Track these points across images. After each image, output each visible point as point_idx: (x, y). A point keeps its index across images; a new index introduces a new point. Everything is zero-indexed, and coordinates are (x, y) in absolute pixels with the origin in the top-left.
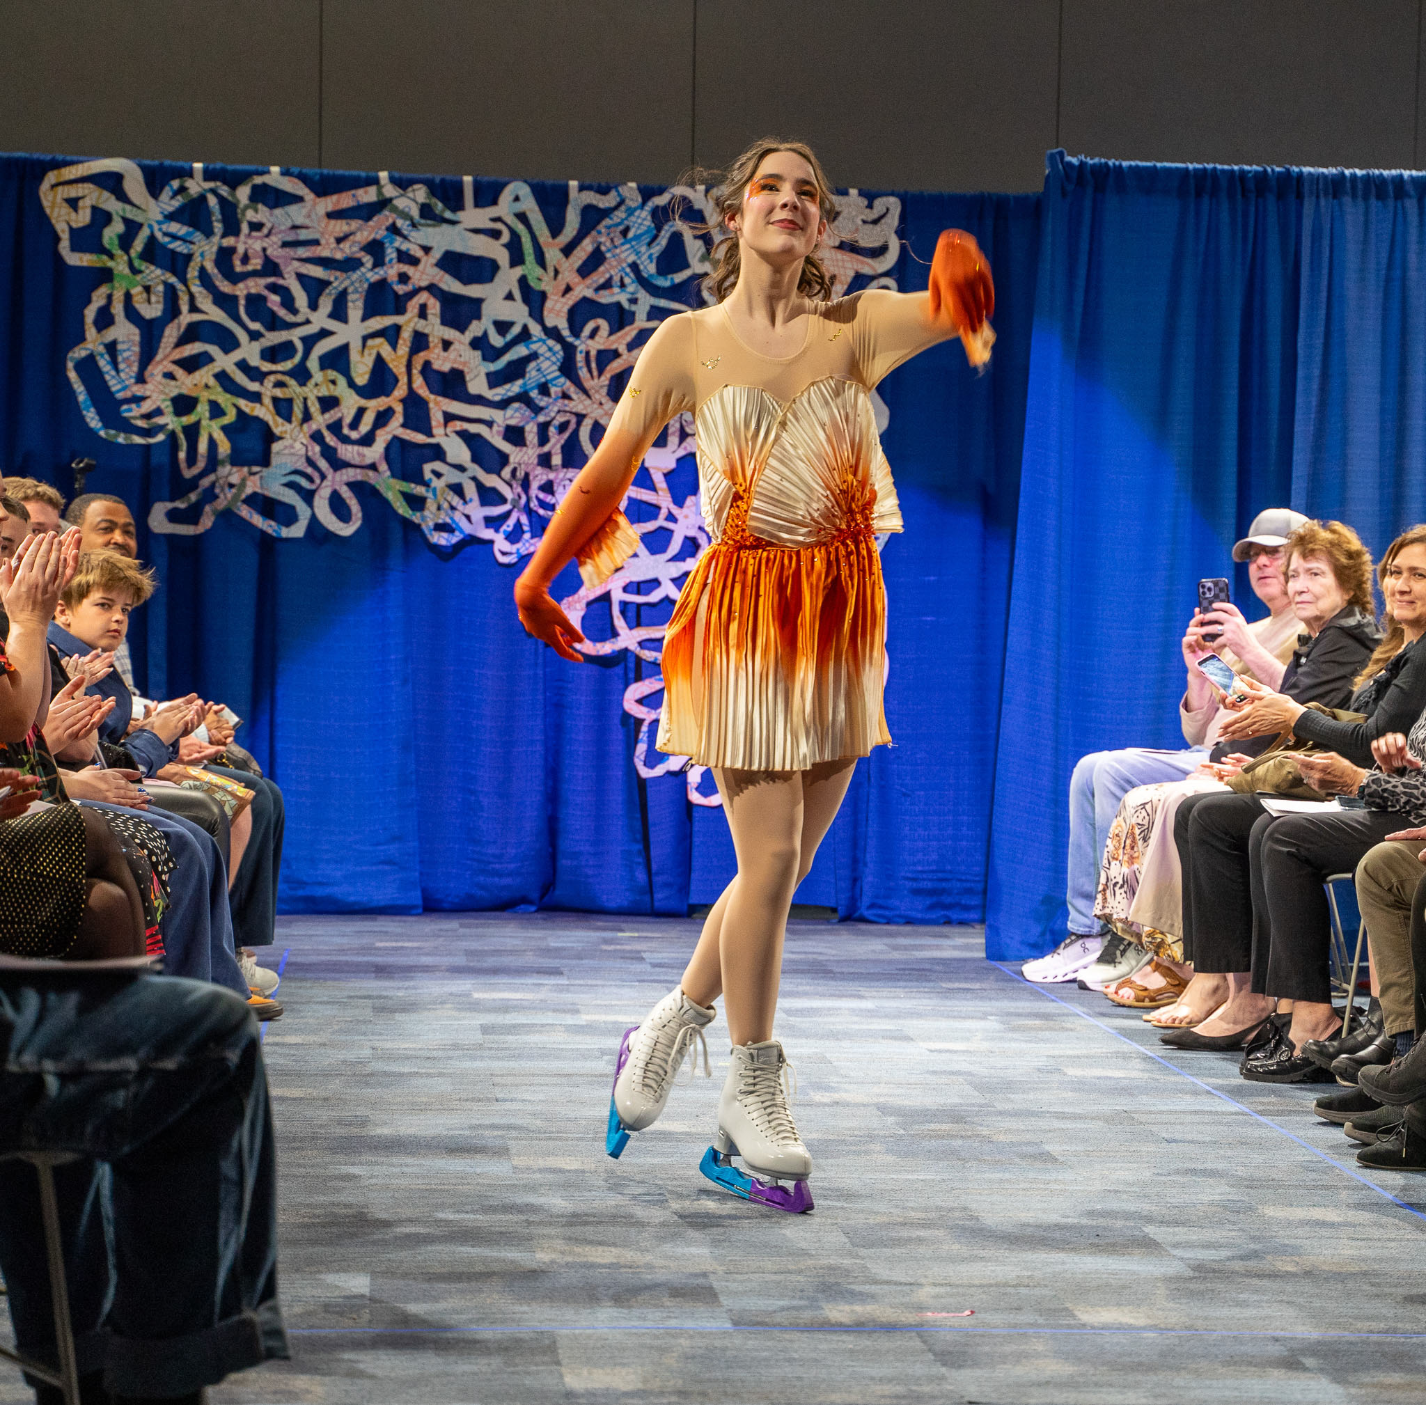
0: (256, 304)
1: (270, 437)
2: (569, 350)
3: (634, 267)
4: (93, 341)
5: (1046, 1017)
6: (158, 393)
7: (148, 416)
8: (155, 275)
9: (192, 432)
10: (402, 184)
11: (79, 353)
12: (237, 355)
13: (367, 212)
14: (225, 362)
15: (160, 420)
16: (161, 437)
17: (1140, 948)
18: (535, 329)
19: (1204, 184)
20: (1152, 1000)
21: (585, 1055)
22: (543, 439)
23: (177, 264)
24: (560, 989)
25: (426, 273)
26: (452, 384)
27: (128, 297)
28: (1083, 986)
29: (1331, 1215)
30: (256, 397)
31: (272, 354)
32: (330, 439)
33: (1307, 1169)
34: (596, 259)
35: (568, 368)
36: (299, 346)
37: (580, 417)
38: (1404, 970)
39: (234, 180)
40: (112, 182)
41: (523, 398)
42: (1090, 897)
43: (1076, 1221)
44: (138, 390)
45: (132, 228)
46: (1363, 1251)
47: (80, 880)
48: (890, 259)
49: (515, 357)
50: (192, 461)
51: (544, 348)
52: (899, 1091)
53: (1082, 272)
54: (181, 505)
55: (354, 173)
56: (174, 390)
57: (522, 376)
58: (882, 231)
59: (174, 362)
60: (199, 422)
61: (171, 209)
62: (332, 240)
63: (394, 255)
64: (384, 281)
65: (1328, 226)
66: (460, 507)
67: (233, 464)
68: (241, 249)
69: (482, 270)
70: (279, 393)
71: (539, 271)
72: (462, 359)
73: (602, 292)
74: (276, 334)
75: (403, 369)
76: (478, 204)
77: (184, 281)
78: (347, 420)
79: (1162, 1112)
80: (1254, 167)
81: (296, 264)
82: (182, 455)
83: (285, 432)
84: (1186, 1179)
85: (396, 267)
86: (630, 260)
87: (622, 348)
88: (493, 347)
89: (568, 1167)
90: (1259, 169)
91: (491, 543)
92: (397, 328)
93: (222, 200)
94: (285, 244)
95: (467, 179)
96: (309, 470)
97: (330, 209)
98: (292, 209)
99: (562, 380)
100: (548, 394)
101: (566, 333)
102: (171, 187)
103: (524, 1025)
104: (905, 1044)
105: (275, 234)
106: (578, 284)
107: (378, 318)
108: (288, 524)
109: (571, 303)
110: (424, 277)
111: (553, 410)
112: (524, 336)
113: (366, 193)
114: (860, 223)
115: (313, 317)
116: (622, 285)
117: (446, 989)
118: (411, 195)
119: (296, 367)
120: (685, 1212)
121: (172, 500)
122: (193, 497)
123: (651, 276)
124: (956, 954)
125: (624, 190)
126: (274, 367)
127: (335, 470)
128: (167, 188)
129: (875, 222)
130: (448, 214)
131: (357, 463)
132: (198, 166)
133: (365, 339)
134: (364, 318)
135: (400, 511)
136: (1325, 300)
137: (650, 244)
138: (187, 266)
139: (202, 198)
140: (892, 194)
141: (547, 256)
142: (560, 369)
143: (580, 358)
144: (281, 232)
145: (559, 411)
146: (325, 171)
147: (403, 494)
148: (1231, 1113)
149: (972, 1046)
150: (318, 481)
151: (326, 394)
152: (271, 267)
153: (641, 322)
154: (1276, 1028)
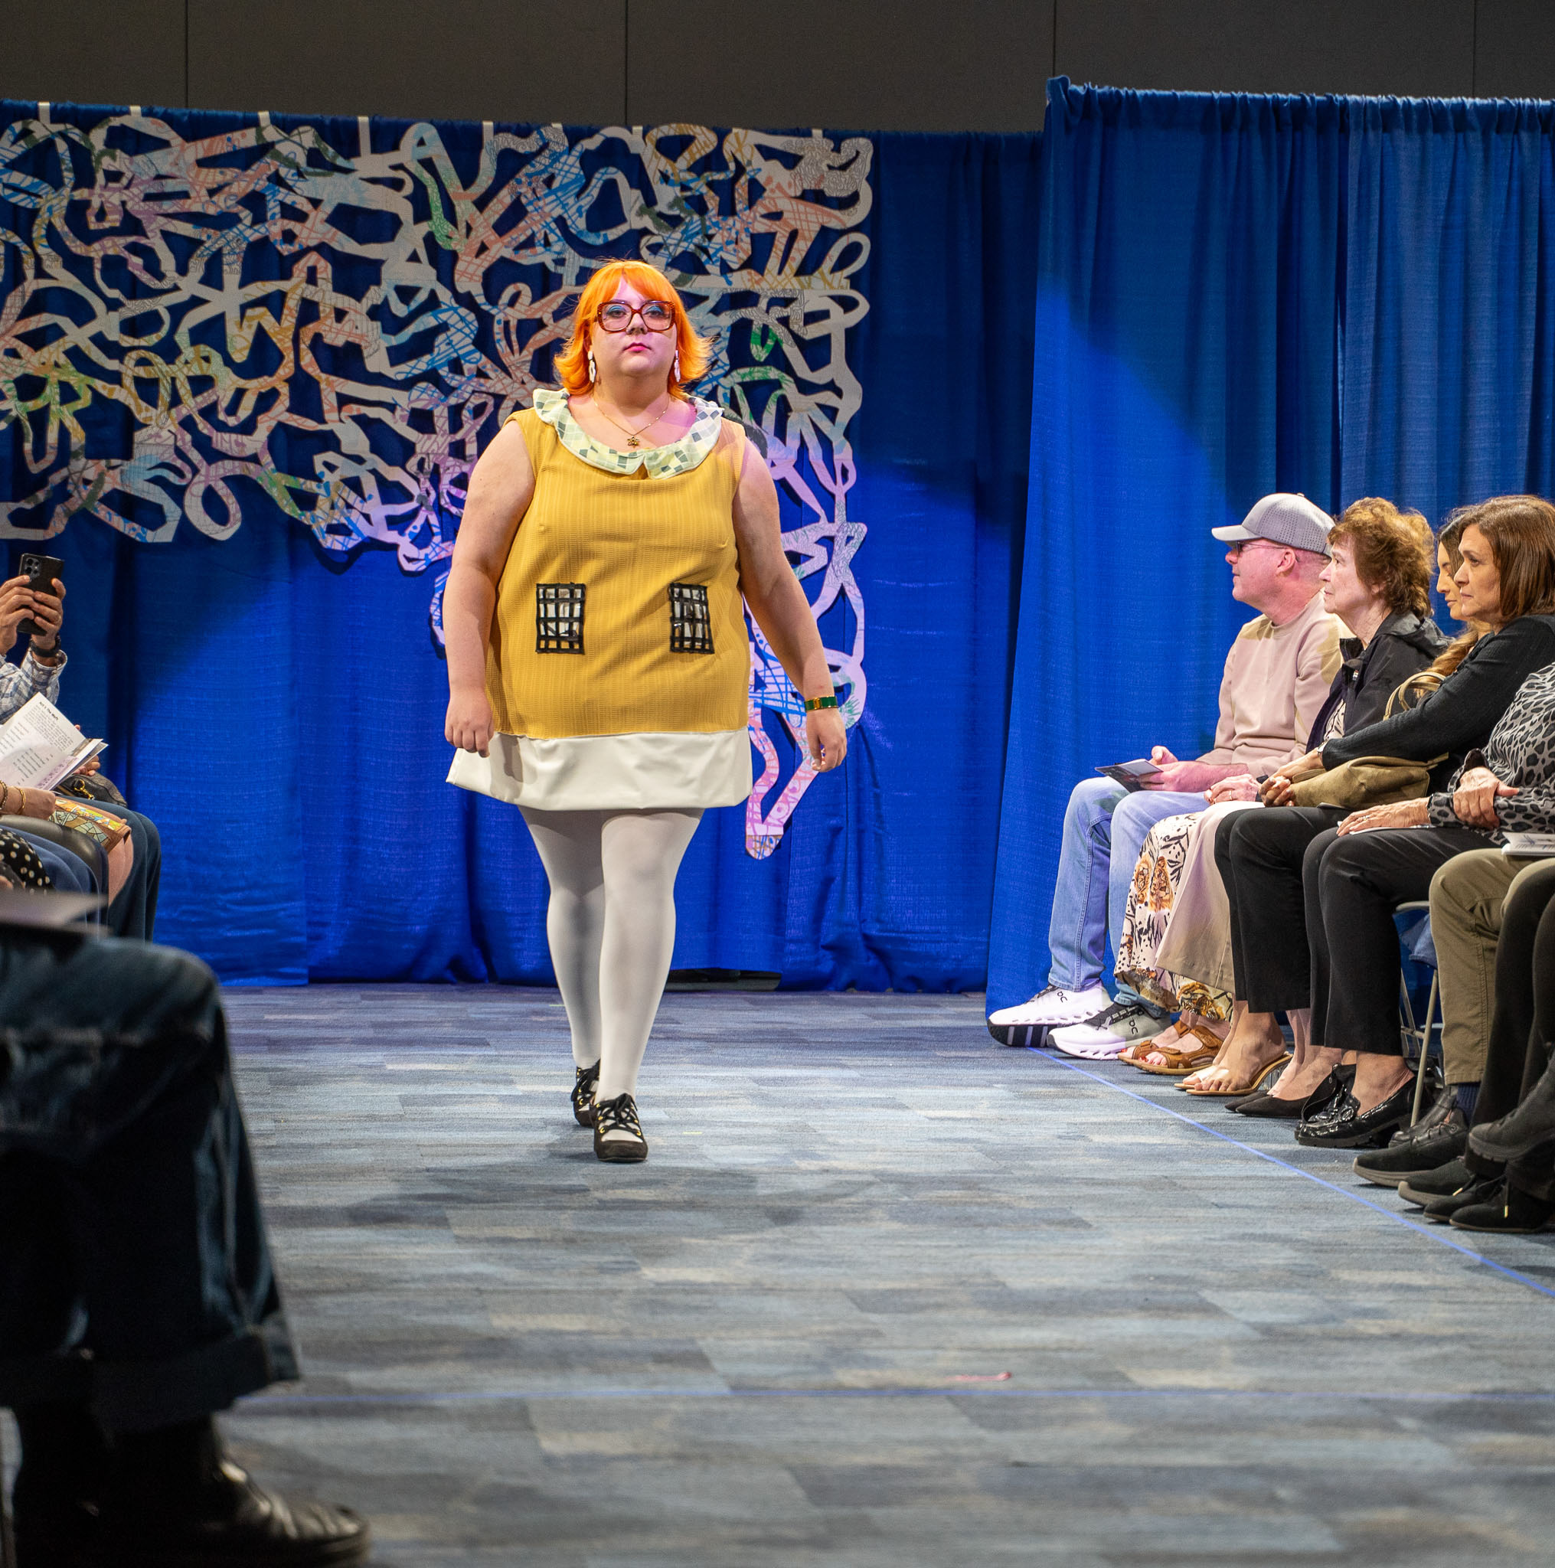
0: (114, 267)
1: (130, 424)
2: (485, 320)
3: (561, 222)
5: (1062, 1084)
9: (40, 418)
10: (287, 126)
12: (92, 328)
13: (244, 159)
14: (78, 336)
15: (2, 406)
16: (3, 426)
18: (445, 295)
19: (1233, 114)
20: (1186, 1065)
21: (526, 1126)
22: (456, 425)
23: (21, 221)
25: (315, 230)
26: (347, 360)
29: (1417, 1279)
30: (115, 378)
31: (131, 327)
32: (203, 427)
33: (1384, 1233)
34: (516, 213)
35: (483, 342)
36: (166, 317)
37: (499, 399)
38: (1478, 1010)
39: (88, 122)
41: (431, 376)
43: (1119, 1286)
46: (1458, 1315)
48: (861, 211)
49: (422, 328)
50: (39, 452)
51: (456, 318)
52: (898, 1159)
53: (1091, 218)
54: (27, 505)
55: (230, 113)
56: (17, 369)
57: (430, 350)
58: (851, 177)
59: (18, 337)
60: (47, 407)
61: (13, 156)
62: (204, 192)
63: (277, 210)
64: (265, 241)
65: (1378, 164)
66: (358, 505)
67: (89, 457)
68: (96, 203)
69: (383, 226)
70: (142, 372)
71: (448, 227)
72: (359, 332)
73: (523, 252)
74: (138, 302)
75: (289, 344)
76: (376, 149)
77: (29, 242)
78: (224, 404)
79: (1208, 1178)
80: (1291, 95)
81: (161, 220)
82: (28, 446)
83: (151, 418)
84: (1244, 1244)
85: (279, 223)
86: (556, 214)
87: (547, 318)
88: (395, 316)
89: (519, 1237)
90: (1297, 97)
91: (394, 547)
92: (282, 296)
93: (73, 145)
94: (148, 197)
95: (363, 120)
96: (179, 463)
97: (201, 155)
98: (157, 156)
99: (477, 355)
100: (462, 373)
101: (481, 300)
102: (13, 130)
103: (450, 1096)
104: (900, 1113)
105: (136, 186)
106: (496, 242)
107: (259, 284)
108: (154, 527)
109: (486, 265)
110: (313, 235)
111: (466, 391)
112: (432, 303)
113: (244, 136)
114: (825, 169)
115: (182, 282)
116: (547, 244)
117: (354, 1061)
118: (296, 139)
119: (162, 341)
120: (662, 1280)
121: (16, 500)
122: (41, 496)
123: (580, 232)
124: (949, 1023)
125: (547, 132)
126: (136, 342)
127: (210, 463)
128: (8, 132)
129: (844, 167)
130: (340, 161)
131: (236, 455)
132: (44, 105)
133: (244, 308)
134: (243, 284)
135: (287, 510)
136: (1376, 251)
137: (578, 195)
138: (31, 222)
139: (50, 143)
140: (863, 135)
141: (457, 209)
142: (474, 343)
143: (497, 329)
144: (143, 182)
145: (474, 392)
146: (195, 111)
147: (291, 490)
148: (1290, 1179)
149: (979, 1113)
150: (189, 476)
151: (199, 373)
152: (131, 225)
153: (570, 287)
154: (1339, 1082)
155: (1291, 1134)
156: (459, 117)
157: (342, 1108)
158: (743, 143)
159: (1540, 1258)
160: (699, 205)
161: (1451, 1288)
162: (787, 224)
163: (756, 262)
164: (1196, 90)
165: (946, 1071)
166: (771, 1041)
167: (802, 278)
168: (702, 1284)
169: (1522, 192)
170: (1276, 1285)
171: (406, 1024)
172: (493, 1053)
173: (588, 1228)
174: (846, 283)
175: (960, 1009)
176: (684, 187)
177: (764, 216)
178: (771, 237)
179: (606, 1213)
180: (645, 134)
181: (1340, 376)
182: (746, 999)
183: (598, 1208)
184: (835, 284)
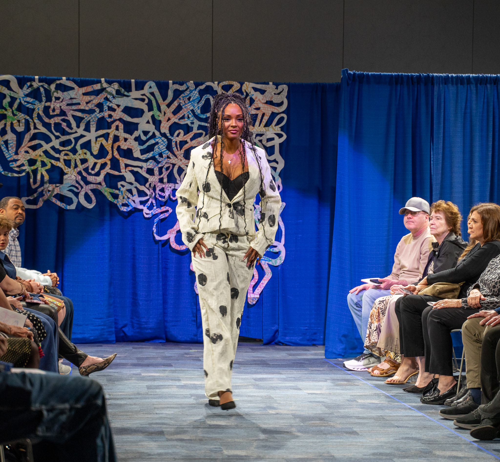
0: (58, 126)
1: (62, 173)
2: (170, 141)
3: (193, 111)
6: (23, 158)
7: (19, 167)
8: (22, 116)
9: (35, 172)
10: (110, 83)
12: (51, 144)
13: (97, 93)
14: (47, 147)
15: (23, 168)
16: (24, 174)
18: (157, 134)
19: (398, 80)
20: (386, 374)
21: (185, 397)
22: (161, 173)
23: (29, 112)
24: (173, 372)
25: (118, 114)
26: (128, 153)
27: (12, 124)
29: (460, 454)
30: (58, 159)
31: (63, 144)
32: (84, 174)
33: (449, 437)
34: (179, 108)
35: (169, 147)
36: (73, 141)
37: (174, 165)
38: (476, 366)
39: (49, 82)
40: (6, 83)
41: (153, 158)
43: (369, 457)
44: (15, 157)
45: (13, 99)
48: (284, 107)
49: (150, 144)
50: (35, 182)
51: (161, 140)
52: (300, 409)
53: (355, 112)
54: (31, 198)
55: (92, 79)
56: (28, 157)
57: (153, 150)
58: (281, 97)
59: (29, 147)
60: (37, 168)
61: (27, 93)
62: (85, 103)
63: (107, 108)
64: (103, 117)
65: (443, 94)
66: (131, 197)
67: (50, 183)
68: (52, 107)
69: (138, 113)
70: (66, 158)
71: (158, 113)
72: (131, 145)
73: (181, 120)
74: (65, 136)
75: (110, 149)
76: (136, 90)
77: (32, 118)
78: (91, 167)
79: (394, 416)
80: (416, 74)
81: (72, 112)
82: (31, 180)
83: (68, 172)
84: (406, 441)
85: (107, 112)
86: (191, 109)
87: (188, 140)
88: (142, 140)
89: (185, 438)
90: (418, 74)
91: (142, 210)
92: (108, 134)
93: (45, 89)
94: (68, 105)
95: (133, 81)
96: (77, 185)
97: (84, 92)
98: (70, 92)
99: (167, 152)
100: (162, 157)
101: (168, 135)
102: (27, 85)
103: (162, 385)
104: (299, 391)
105: (64, 101)
106: (173, 117)
107: (101, 131)
108: (69, 204)
109: (170, 124)
110: (118, 116)
111: (164, 163)
112: (154, 136)
113: (97, 86)
114: (273, 94)
115: (78, 130)
116: (188, 118)
117: (132, 372)
118: (113, 86)
119: (72, 148)
120: (230, 455)
121: (28, 196)
122: (35, 195)
123: (199, 114)
124: (312, 357)
125: (189, 84)
126: (64, 149)
127: (86, 185)
128: (26, 85)
129: (279, 94)
130: (126, 93)
131: (94, 182)
132: (37, 77)
133: (97, 138)
134: (96, 131)
135: (110, 199)
136: (443, 121)
137: (198, 103)
138: (33, 113)
139: (38, 89)
140: (285, 84)
141: (161, 107)
142: (166, 148)
143: (173, 144)
144: (66, 100)
145: (166, 163)
146: (82, 78)
147: (111, 193)
148: (419, 416)
149: (323, 392)
150: (80, 189)
151: (83, 158)
152: (63, 113)
153: (195, 131)
154: (434, 384)
155: (419, 399)
156: (162, 80)
157: (129, 390)
158: (248, 87)
161: (470, 458)
162: (261, 111)
164: (387, 72)
165: (312, 376)
166: (258, 364)
167: (266, 128)
168: (242, 456)
169: (488, 102)
170: (417, 457)
171: (147, 358)
172: (174, 369)
173: (206, 435)
174: (279, 129)
175: (315, 352)
177: (254, 109)
178: (257, 115)
179: (211, 430)
180: (218, 84)
181: (432, 159)
182: (250, 348)
183: (209, 428)
184: (276, 130)
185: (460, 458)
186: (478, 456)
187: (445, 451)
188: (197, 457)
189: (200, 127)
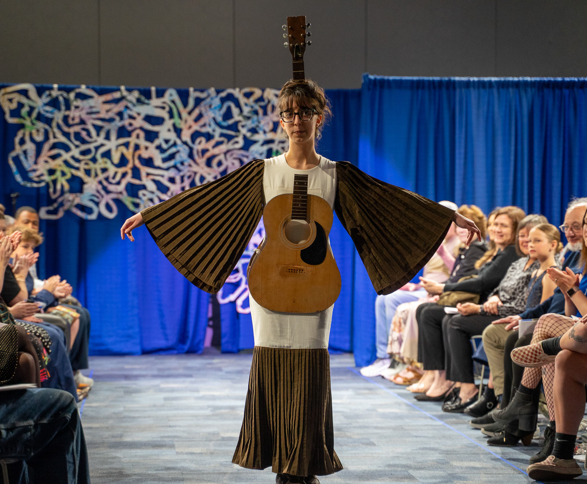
0: (77, 136)
1: (82, 183)
2: (191, 149)
3: (214, 119)
4: (18, 150)
5: (370, 389)
6: (42, 168)
7: (39, 177)
8: (41, 125)
9: (55, 182)
10: (130, 90)
11: (13, 154)
12: (71, 154)
13: (117, 101)
14: (66, 156)
15: (43, 178)
16: (43, 184)
17: (404, 363)
18: (179, 142)
19: (419, 85)
20: (409, 382)
21: (202, 408)
22: (182, 181)
23: (48, 121)
24: (192, 382)
25: (139, 122)
26: (149, 162)
27: (31, 135)
28: (383, 377)
29: (477, 465)
30: (77, 169)
31: (84, 153)
32: (105, 183)
33: (468, 447)
34: (200, 116)
35: (191, 156)
36: (93, 150)
37: (195, 173)
38: (501, 371)
39: (69, 90)
40: (24, 93)
41: (175, 167)
42: (386, 344)
43: (383, 469)
44: (35, 167)
45: (32, 109)
46: (490, 479)
47: (16, 353)
49: (171, 152)
50: (55, 192)
51: (182, 149)
53: (376, 117)
54: (51, 208)
55: (111, 87)
56: (48, 167)
57: (174, 159)
59: (48, 157)
60: (57, 178)
61: (46, 102)
62: (105, 111)
63: (127, 116)
64: (124, 126)
67: (70, 193)
68: (71, 115)
69: (159, 121)
70: (86, 167)
71: (179, 121)
72: (152, 153)
73: (202, 128)
74: (85, 145)
75: (131, 157)
76: (157, 97)
77: (51, 127)
78: (111, 176)
79: (413, 425)
81: (92, 120)
82: (51, 190)
83: (89, 181)
84: (423, 451)
85: (128, 120)
86: (212, 116)
87: (210, 148)
88: (163, 148)
89: (196, 452)
90: (439, 79)
92: (129, 143)
93: (64, 98)
94: (88, 113)
95: (153, 88)
96: (98, 194)
97: (104, 100)
98: (90, 101)
99: (189, 160)
100: (184, 165)
101: (190, 143)
102: (46, 93)
103: (180, 397)
105: (84, 110)
106: (194, 125)
107: (122, 139)
108: (90, 214)
109: (191, 132)
110: (138, 124)
111: (186, 171)
112: (175, 144)
113: (116, 94)
115: (98, 139)
116: (210, 125)
117: (150, 384)
118: (133, 94)
119: (92, 157)
121: (48, 206)
122: (55, 205)
123: (220, 122)
125: (210, 91)
126: (84, 158)
127: (107, 194)
128: (44, 94)
130: (146, 101)
131: (115, 191)
132: (55, 86)
133: (117, 147)
134: (117, 139)
135: (131, 209)
137: (219, 110)
138: (52, 122)
139: (57, 98)
141: (182, 115)
142: (188, 156)
143: (195, 152)
144: (86, 109)
145: (188, 171)
146: (103, 87)
147: (132, 202)
148: (439, 425)
150: (101, 198)
151: (103, 167)
152: (82, 122)
153: (217, 138)
154: (455, 392)
156: (183, 88)
157: (146, 402)
158: (270, 93)
159: (516, 456)
160: (256, 113)
161: (488, 468)
163: (274, 129)
170: (433, 468)
173: (218, 448)
176: (252, 107)
180: (240, 91)
183: (222, 440)
185: (478, 468)
186: (497, 467)
187: (463, 461)
188: (205, 472)
189: (222, 135)
